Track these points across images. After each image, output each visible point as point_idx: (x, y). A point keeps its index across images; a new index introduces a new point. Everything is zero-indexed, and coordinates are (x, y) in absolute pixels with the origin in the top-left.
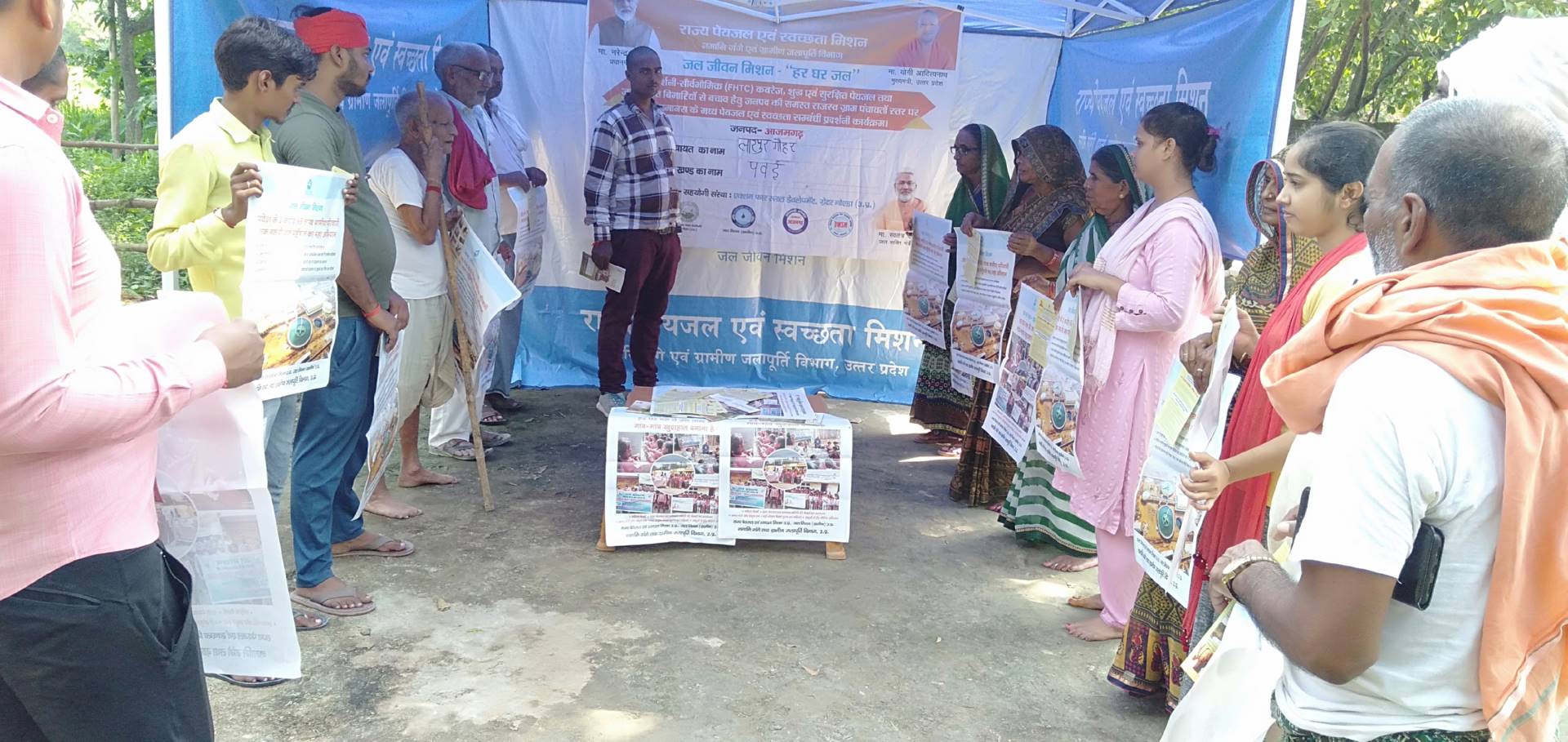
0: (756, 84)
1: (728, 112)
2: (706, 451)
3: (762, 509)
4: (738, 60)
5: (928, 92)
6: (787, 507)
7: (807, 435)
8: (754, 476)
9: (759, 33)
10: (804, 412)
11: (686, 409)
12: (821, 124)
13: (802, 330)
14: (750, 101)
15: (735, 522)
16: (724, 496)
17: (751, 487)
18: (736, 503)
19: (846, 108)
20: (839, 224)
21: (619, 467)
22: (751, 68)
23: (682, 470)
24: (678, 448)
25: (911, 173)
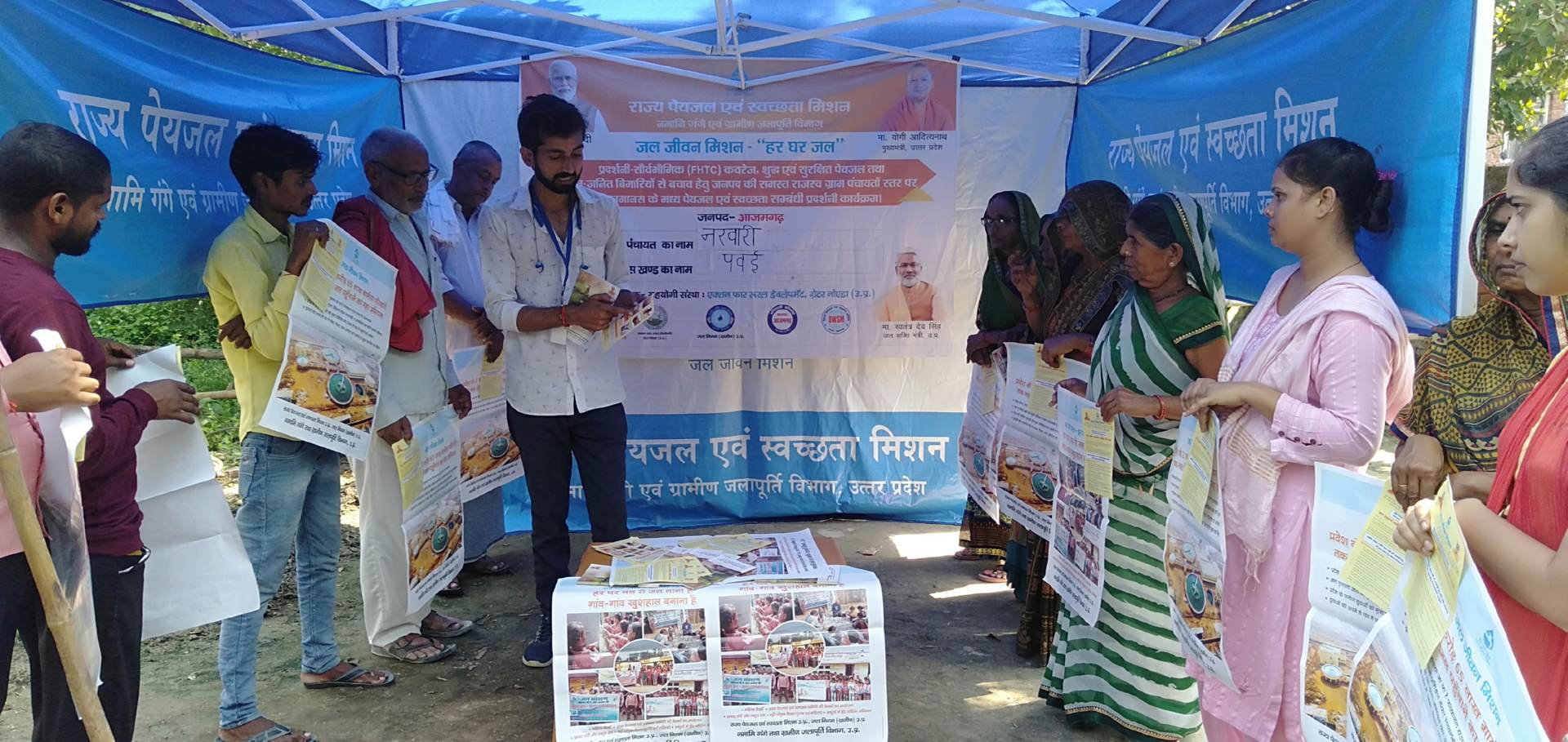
0: (724, 163)
1: (693, 199)
2: (687, 632)
3: (769, 705)
4: (701, 137)
5: (926, 158)
6: (800, 700)
7: (822, 600)
8: (754, 661)
9: (723, 104)
10: (815, 567)
11: (656, 577)
12: (805, 204)
13: (795, 445)
14: (718, 184)
15: (733, 725)
16: (715, 691)
17: (751, 676)
18: (731, 700)
19: (831, 184)
20: (833, 319)
21: (570, 663)
22: (716, 146)
23: (657, 659)
24: (649, 630)
25: (914, 254)
